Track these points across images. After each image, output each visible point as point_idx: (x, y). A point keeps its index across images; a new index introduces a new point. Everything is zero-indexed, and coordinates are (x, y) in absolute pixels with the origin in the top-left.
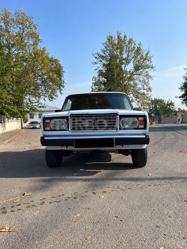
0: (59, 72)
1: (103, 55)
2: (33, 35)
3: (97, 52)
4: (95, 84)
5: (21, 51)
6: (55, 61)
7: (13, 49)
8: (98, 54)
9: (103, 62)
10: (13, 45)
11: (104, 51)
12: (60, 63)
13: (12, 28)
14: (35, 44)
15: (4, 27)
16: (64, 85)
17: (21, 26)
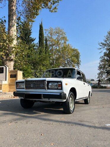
0: (77, 56)
1: (106, 43)
2: (64, 38)
3: (101, 42)
4: (102, 61)
5: (57, 47)
6: (76, 50)
7: (54, 47)
8: (102, 43)
9: (106, 47)
10: (54, 45)
11: (106, 41)
12: (78, 51)
13: (54, 36)
14: (65, 43)
15: (50, 36)
16: (81, 63)
17: (58, 35)
